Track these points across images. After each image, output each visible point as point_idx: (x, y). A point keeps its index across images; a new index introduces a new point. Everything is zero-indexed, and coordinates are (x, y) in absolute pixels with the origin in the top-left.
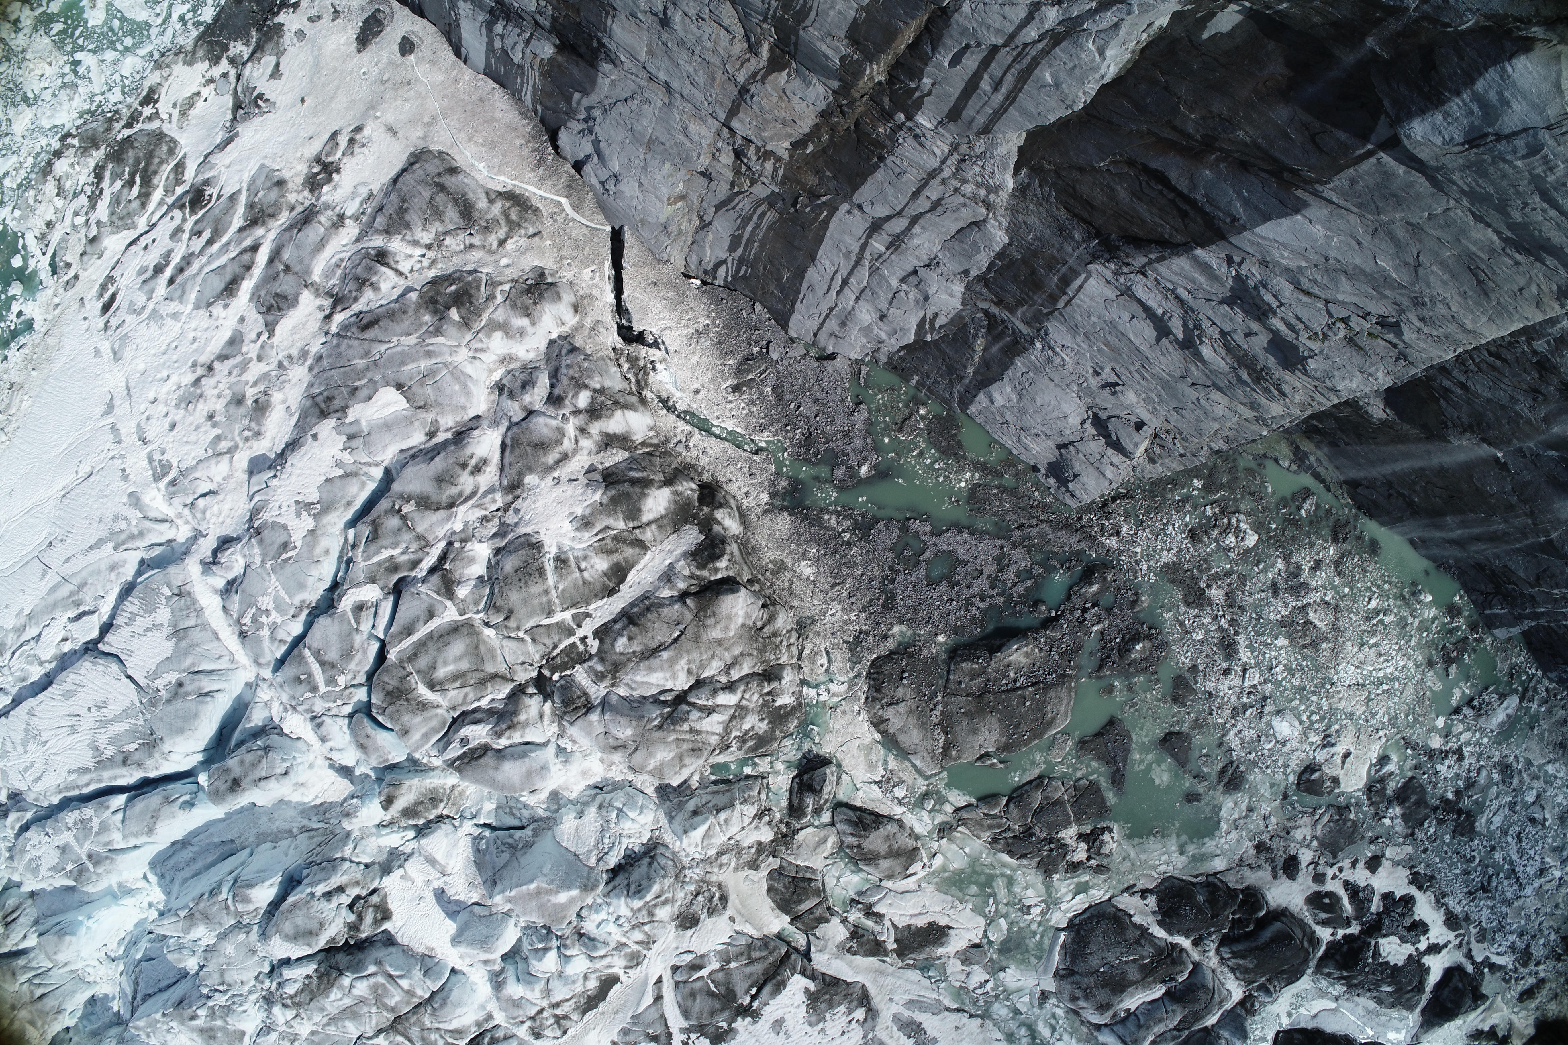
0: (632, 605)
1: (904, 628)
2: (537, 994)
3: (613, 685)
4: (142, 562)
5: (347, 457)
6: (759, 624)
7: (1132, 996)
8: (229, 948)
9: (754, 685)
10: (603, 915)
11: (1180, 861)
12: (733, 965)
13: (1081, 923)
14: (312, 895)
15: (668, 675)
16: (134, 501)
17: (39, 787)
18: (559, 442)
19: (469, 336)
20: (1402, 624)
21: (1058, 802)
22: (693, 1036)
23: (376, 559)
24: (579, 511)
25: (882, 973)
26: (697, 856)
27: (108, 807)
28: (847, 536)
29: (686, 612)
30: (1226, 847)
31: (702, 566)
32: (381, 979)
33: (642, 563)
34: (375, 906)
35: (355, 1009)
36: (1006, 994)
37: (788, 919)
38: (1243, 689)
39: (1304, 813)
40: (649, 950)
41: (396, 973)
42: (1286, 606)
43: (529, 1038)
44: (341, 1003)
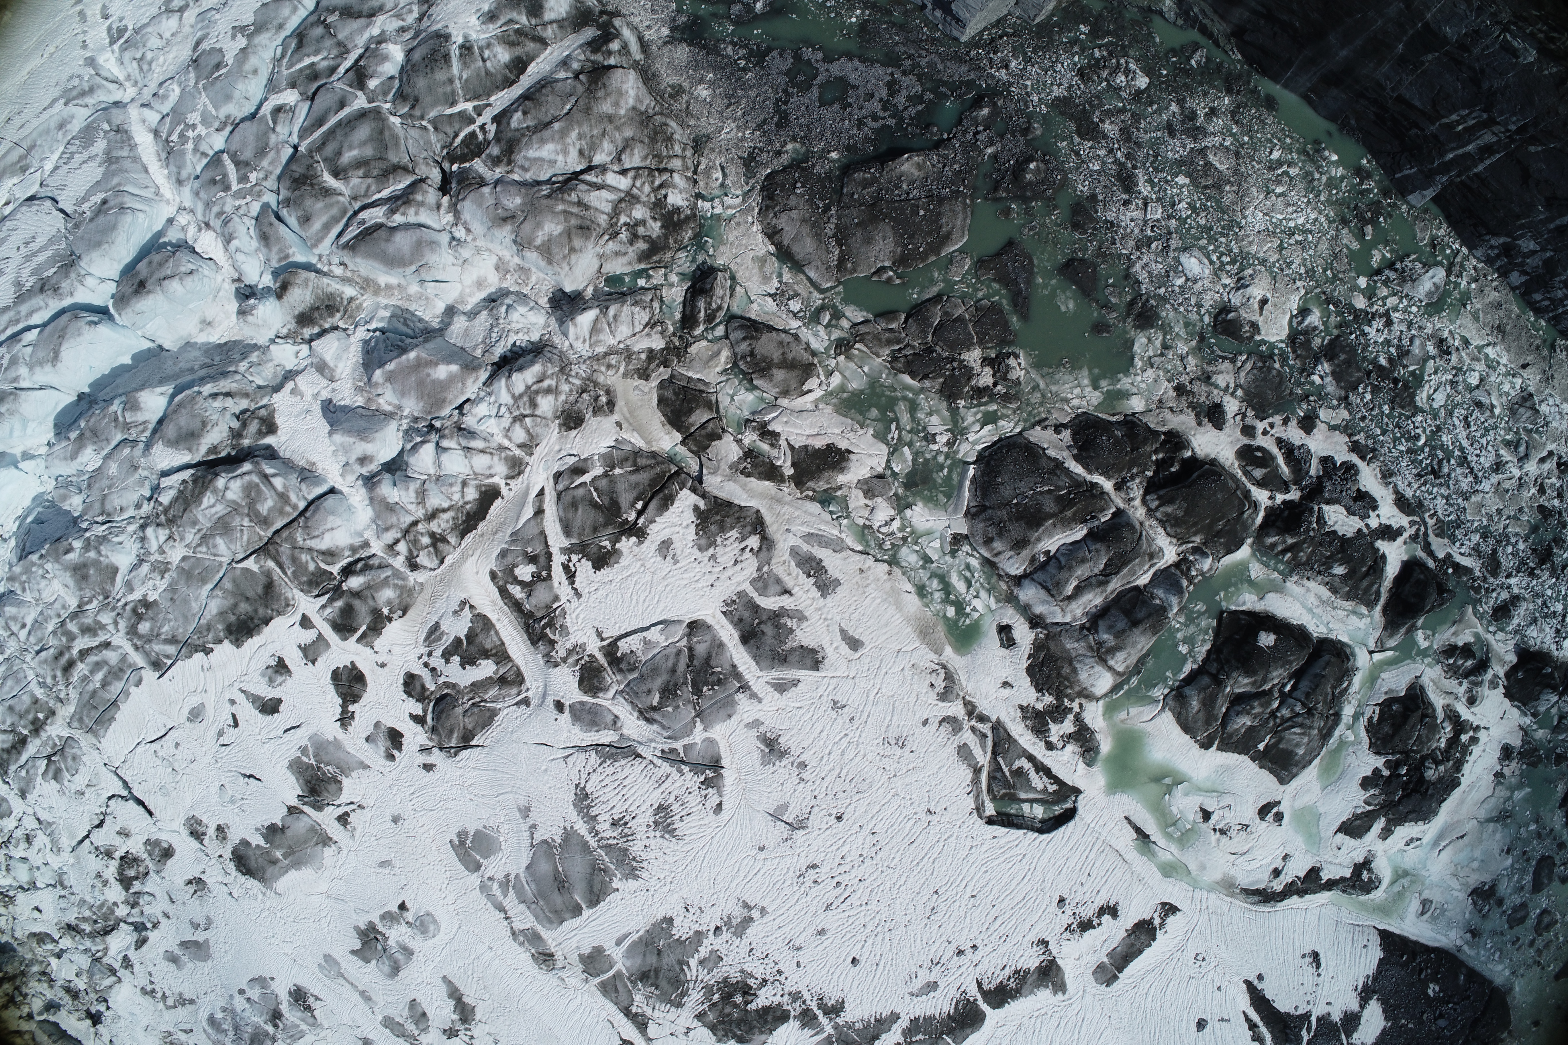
0: (530, 88)
1: (798, 145)
2: (412, 494)
3: (505, 171)
6: (651, 111)
7: (1051, 536)
8: (113, 468)
9: (644, 177)
10: (484, 409)
12: (617, 471)
13: (991, 454)
14: (199, 393)
15: (559, 147)
16: (90, 62)
20: (1308, 178)
21: (960, 319)
22: (575, 558)
23: (299, 66)
24: (487, 8)
25: (779, 501)
26: (584, 353)
27: (20, 343)
28: (742, 63)
29: (579, 87)
30: (1143, 386)
31: (595, 52)
32: (255, 478)
33: (542, 57)
34: (261, 420)
35: (227, 519)
36: (913, 537)
37: (678, 437)
38: (1145, 222)
39: (1224, 358)
40: (531, 454)
41: (269, 471)
42: (1184, 146)
43: (405, 570)
44: (213, 510)
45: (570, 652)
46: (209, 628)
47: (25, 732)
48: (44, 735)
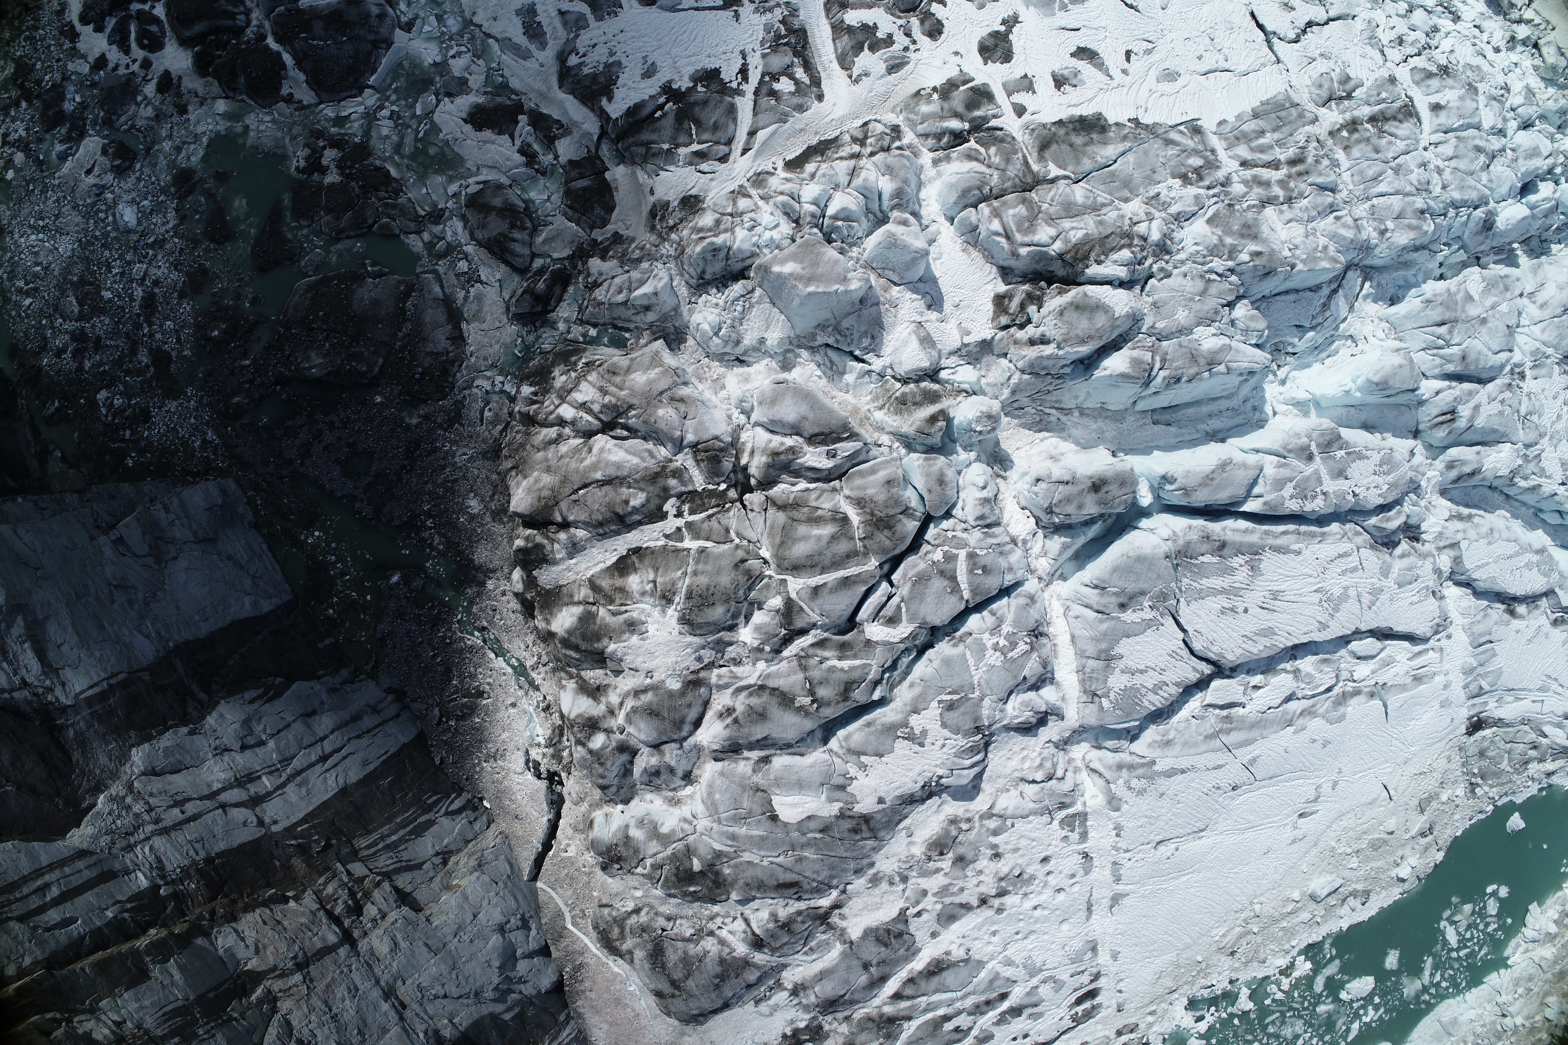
0: (618, 533)
1: (407, 420)
2: (863, 174)
3: (671, 461)
4: (1134, 738)
5: (853, 770)
6: (513, 473)
8: (1182, 316)
9: (541, 417)
10: (767, 235)
11: (251, 120)
12: (666, 146)
13: (351, 88)
14: (1059, 348)
15: (605, 455)
16: (1114, 803)
17: (1346, 546)
18: (634, 710)
19: (691, 838)
20: (12, 276)
21: (329, 211)
22: (734, 85)
23: (857, 662)
24: (635, 639)
25: (542, 95)
26: (660, 266)
27: (1265, 504)
28: (429, 523)
29: (565, 510)
30: (209, 121)
31: (539, 547)
32: (1019, 237)
33: (598, 569)
34: (1007, 313)
35: (1063, 214)
36: (442, 39)
37: (607, 175)
38: (150, 263)
39: (139, 130)
40: (741, 186)
41: (1003, 240)
42: (93, 326)
43: (905, 128)
44: (1075, 225)
45: (770, 10)
46: (1125, 138)
47: (1368, 126)
48: (1348, 116)
